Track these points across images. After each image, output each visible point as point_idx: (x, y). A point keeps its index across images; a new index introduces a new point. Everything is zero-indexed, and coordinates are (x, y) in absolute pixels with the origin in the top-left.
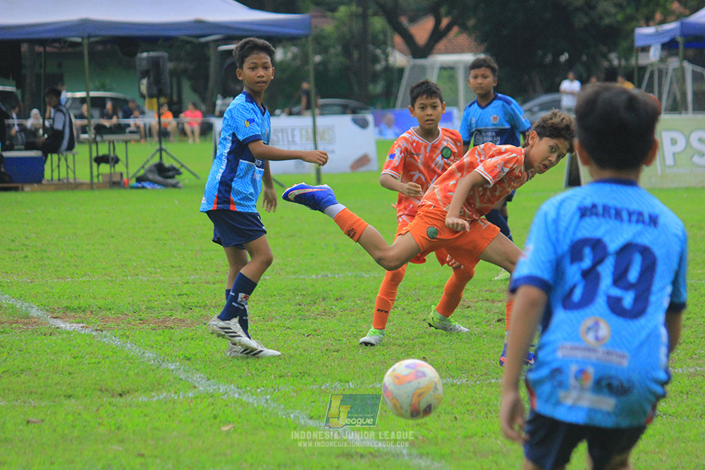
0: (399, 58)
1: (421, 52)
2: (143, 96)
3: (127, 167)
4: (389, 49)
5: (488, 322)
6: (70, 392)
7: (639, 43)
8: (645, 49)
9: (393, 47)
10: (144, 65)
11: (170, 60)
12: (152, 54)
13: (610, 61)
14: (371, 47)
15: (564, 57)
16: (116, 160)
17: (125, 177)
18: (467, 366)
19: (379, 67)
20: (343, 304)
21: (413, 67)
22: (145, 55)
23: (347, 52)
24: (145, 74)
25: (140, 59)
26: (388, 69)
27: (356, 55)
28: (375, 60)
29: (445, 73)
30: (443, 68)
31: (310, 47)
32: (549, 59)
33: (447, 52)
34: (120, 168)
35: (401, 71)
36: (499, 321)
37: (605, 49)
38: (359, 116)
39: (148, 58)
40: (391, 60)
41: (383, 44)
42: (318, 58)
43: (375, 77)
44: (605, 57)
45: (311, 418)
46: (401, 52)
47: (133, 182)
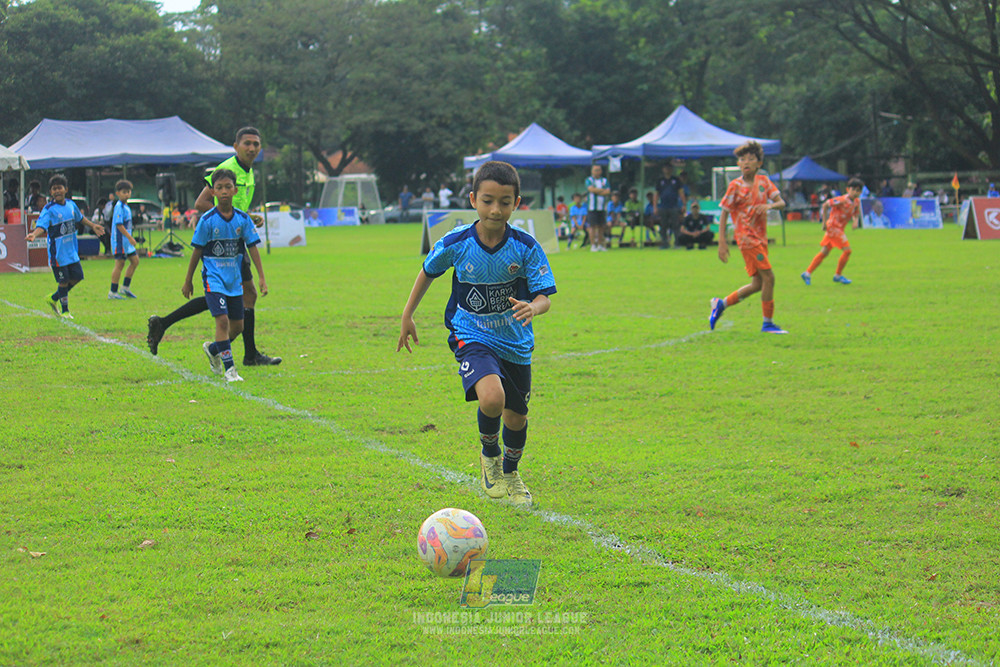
0: (321, 177)
1: (333, 172)
2: (160, 201)
3: (150, 244)
4: (315, 172)
5: (368, 336)
6: (106, 380)
7: (467, 166)
8: (471, 170)
9: (318, 170)
10: (161, 182)
11: (178, 179)
12: (166, 174)
13: (451, 178)
14: (303, 170)
15: (423, 176)
16: (144, 240)
17: (149, 252)
18: (352, 363)
19: (308, 182)
20: (278, 326)
21: (330, 182)
22: (161, 175)
23: (289, 173)
24: (161, 187)
25: (159, 178)
26: (314, 184)
27: (294, 175)
28: (307, 178)
29: (350, 186)
30: (348, 183)
31: (264, 170)
32: (414, 176)
33: (351, 172)
34: (146, 245)
35: (322, 185)
36: (375, 335)
37: (447, 171)
38: (295, 212)
39: (164, 177)
40: (316, 178)
41: (311, 168)
42: (270, 177)
43: (307, 188)
44: (448, 175)
45: (253, 395)
46: (323, 172)
47: (154, 254)
